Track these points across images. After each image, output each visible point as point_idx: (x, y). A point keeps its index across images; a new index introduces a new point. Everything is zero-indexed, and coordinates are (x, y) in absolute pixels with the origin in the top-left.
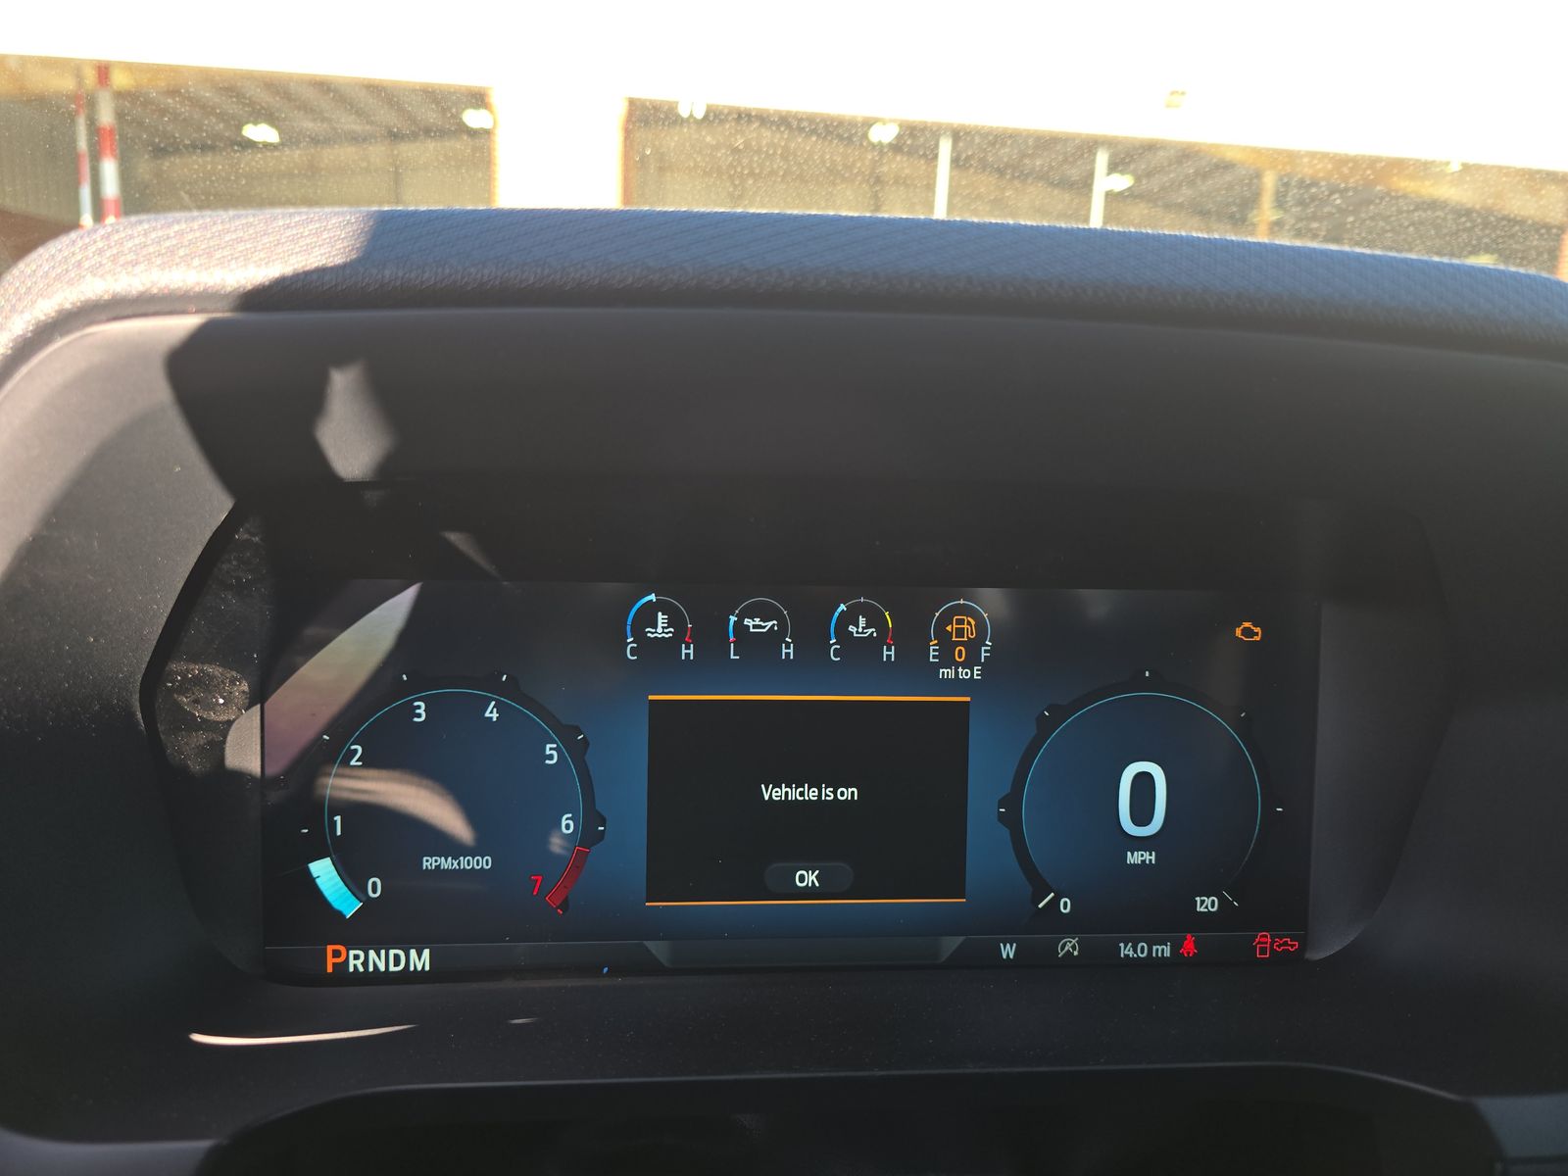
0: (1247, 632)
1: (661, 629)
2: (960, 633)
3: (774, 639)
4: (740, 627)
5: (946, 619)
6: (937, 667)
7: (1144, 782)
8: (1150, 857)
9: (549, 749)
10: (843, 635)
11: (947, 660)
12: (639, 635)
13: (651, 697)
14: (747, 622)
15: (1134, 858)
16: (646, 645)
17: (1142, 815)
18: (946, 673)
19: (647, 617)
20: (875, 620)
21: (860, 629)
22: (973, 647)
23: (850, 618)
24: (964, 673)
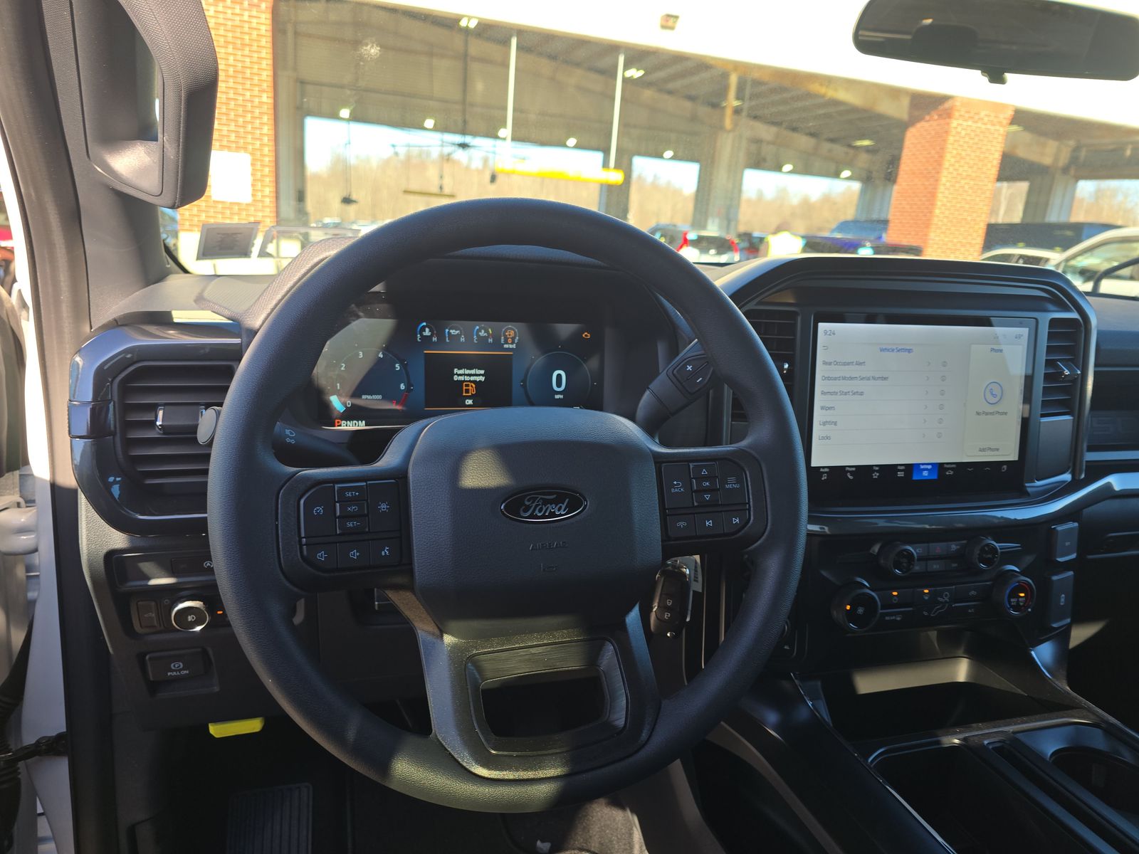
0: (586, 335)
1: (427, 332)
2: (510, 335)
3: (458, 336)
4: (449, 333)
5: (506, 331)
6: (503, 344)
7: (559, 376)
8: (561, 397)
9: (397, 365)
10: (478, 336)
11: (506, 342)
12: (421, 335)
13: (425, 352)
14: (451, 331)
15: (557, 397)
16: (423, 337)
17: (559, 384)
18: (506, 346)
19: (423, 329)
20: (486, 331)
21: (482, 333)
22: (513, 339)
23: (479, 331)
24: (511, 346)
